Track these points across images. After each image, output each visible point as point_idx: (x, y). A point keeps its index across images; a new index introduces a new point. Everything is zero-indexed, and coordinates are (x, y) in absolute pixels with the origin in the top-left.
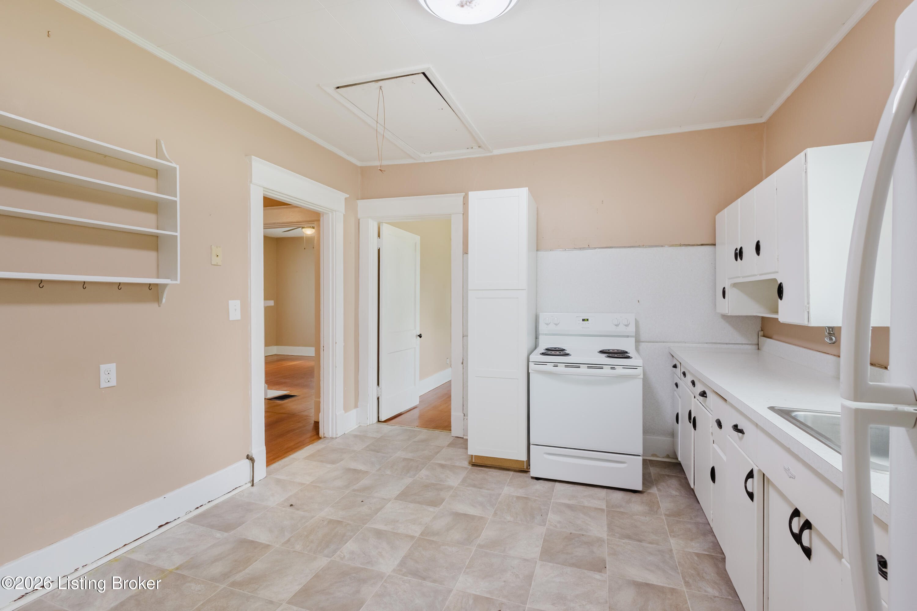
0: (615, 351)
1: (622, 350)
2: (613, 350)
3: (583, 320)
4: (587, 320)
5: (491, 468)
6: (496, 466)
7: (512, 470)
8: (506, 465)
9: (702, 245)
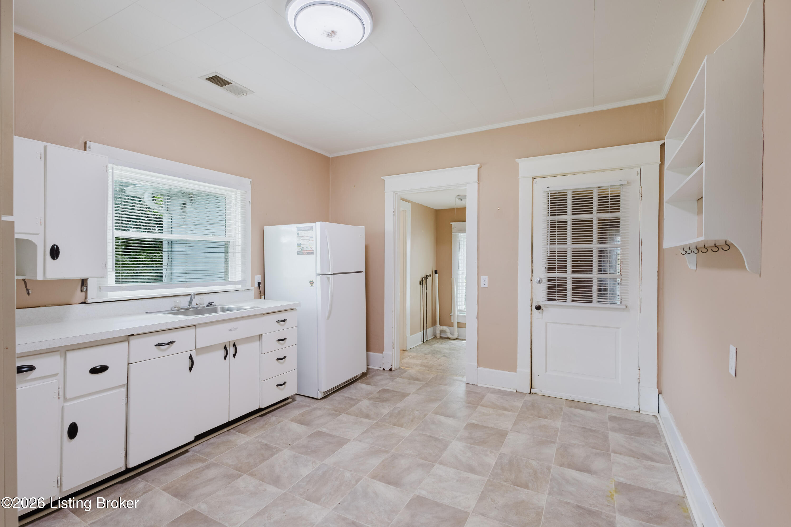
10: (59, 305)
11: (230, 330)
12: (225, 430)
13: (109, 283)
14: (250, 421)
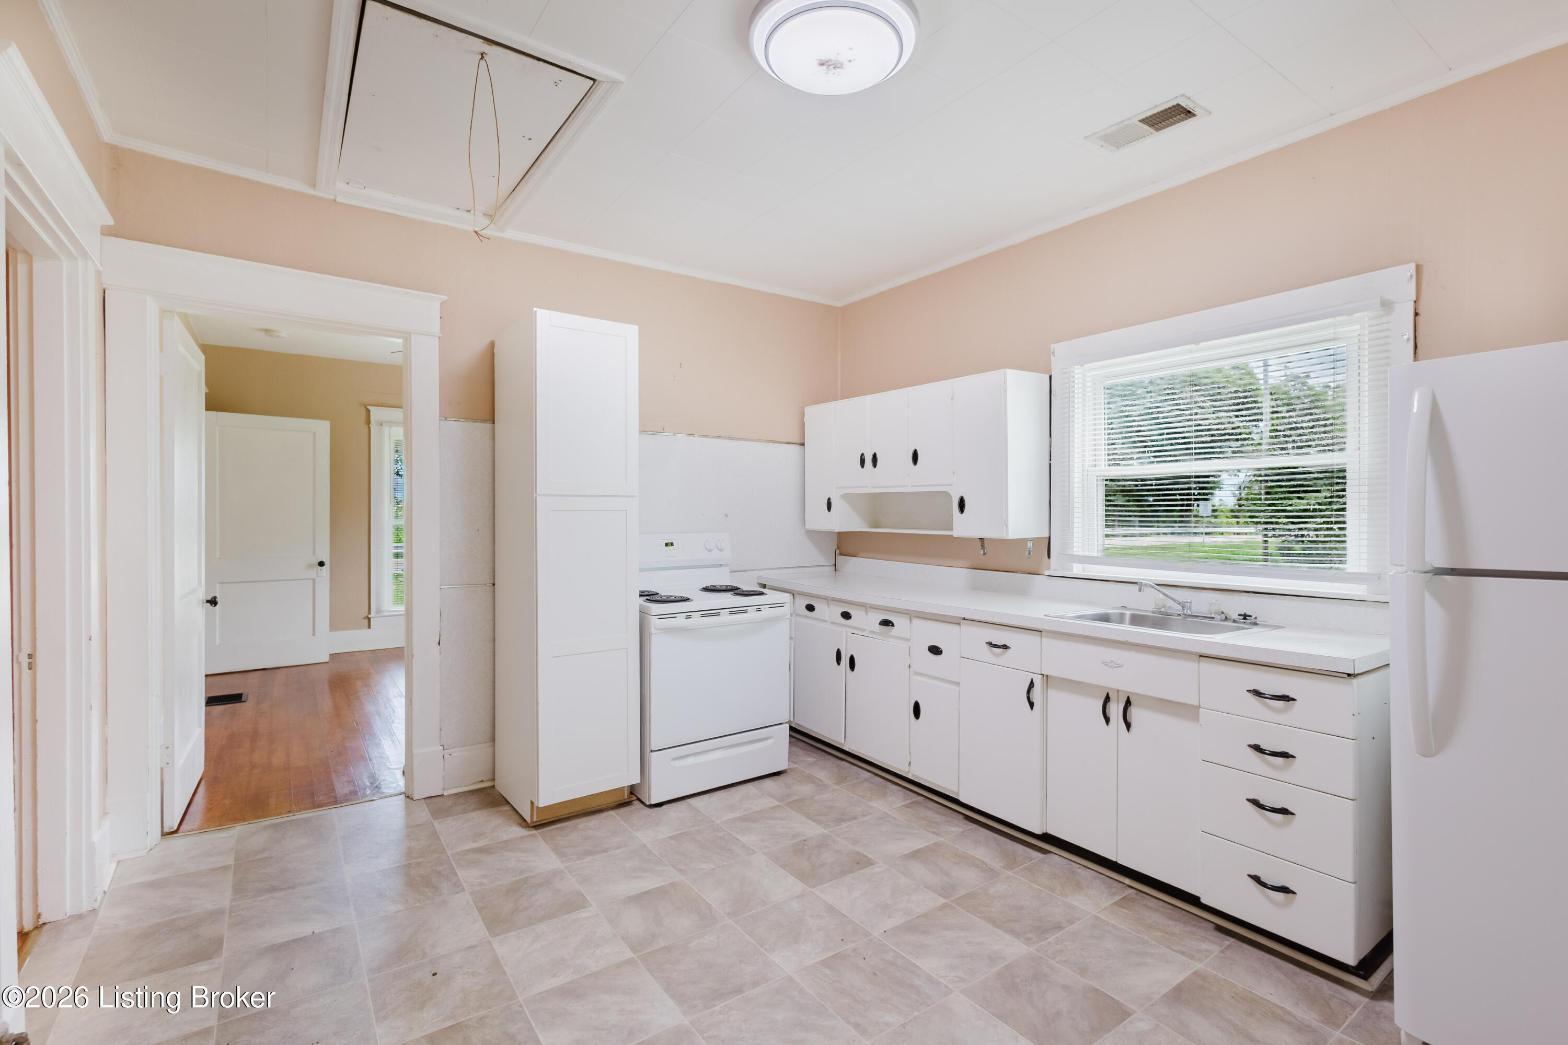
0: (724, 588)
1: (732, 586)
2: (721, 586)
3: (667, 545)
4: (672, 544)
5: (571, 820)
6: (577, 813)
7: (607, 809)
8: (595, 805)
9: (789, 443)
10: (1029, 574)
11: (1105, 664)
12: (1127, 881)
13: (1075, 550)
14: (1184, 912)
